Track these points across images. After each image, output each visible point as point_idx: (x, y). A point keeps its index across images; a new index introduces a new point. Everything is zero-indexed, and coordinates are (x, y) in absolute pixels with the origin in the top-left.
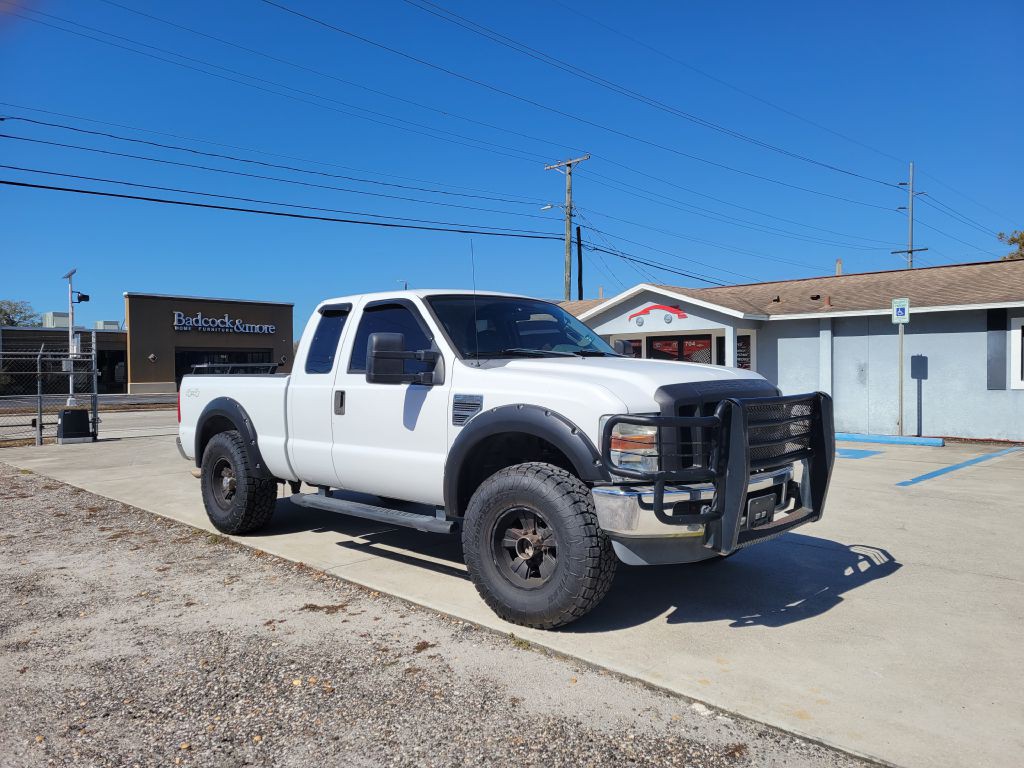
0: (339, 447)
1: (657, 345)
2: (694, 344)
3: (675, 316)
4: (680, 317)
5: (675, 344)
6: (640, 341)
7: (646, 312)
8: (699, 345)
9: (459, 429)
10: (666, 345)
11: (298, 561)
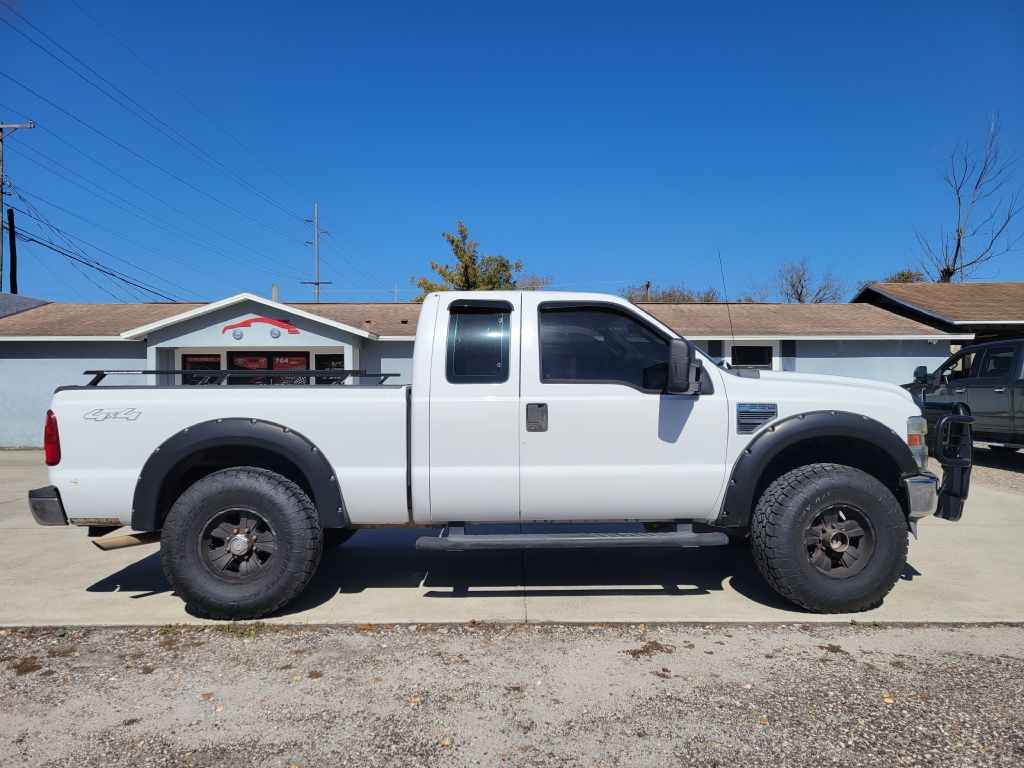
0: (531, 470)
1: (240, 361)
2: (286, 361)
3: (284, 332)
4: (291, 332)
5: (264, 360)
6: (218, 356)
7: (247, 324)
8: (294, 363)
9: (747, 439)
10: (252, 361)
11: (468, 621)
